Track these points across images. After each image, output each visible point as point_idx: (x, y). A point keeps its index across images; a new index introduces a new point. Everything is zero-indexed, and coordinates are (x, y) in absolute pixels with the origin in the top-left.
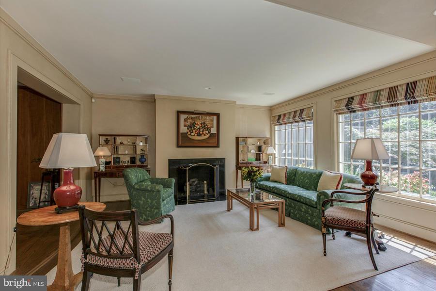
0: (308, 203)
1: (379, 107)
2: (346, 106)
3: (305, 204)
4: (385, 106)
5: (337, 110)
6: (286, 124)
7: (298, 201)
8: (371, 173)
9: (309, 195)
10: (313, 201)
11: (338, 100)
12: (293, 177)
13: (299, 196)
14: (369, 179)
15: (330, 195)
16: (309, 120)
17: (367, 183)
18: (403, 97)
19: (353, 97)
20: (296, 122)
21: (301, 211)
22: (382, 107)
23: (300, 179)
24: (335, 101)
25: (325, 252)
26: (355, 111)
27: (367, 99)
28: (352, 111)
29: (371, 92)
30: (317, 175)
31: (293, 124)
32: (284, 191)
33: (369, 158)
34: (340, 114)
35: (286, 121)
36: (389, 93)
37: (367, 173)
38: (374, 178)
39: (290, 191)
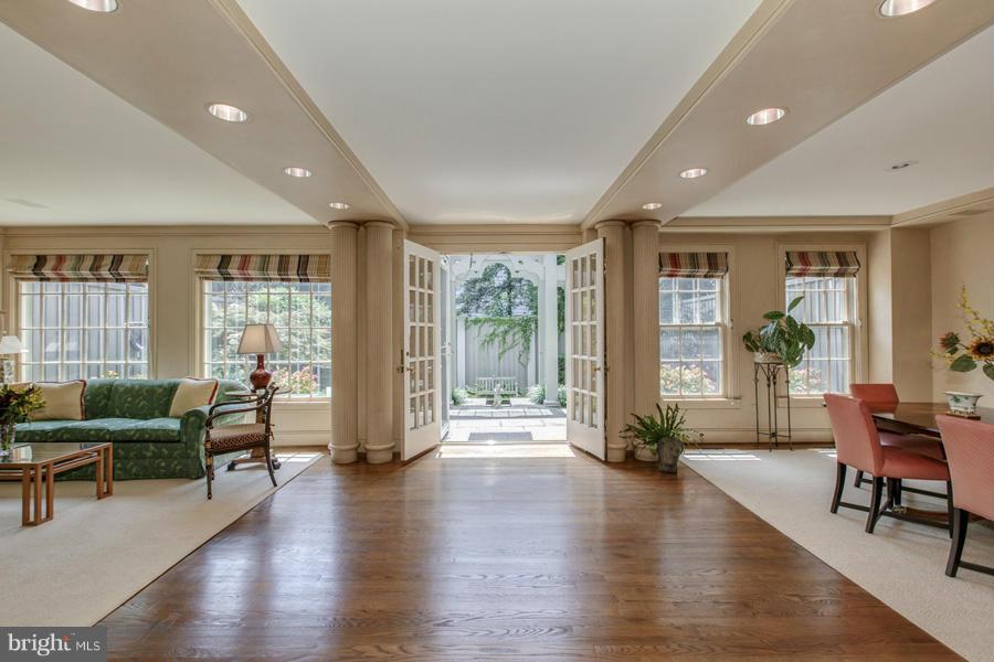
0: (162, 439)
1: (266, 279)
2: (219, 268)
3: (153, 441)
4: (274, 279)
5: (202, 272)
6: (64, 279)
7: (137, 441)
8: (263, 372)
9: (161, 424)
10: (173, 431)
11: (204, 255)
12: (103, 402)
13: (138, 430)
14: (260, 380)
15: (207, 413)
16: (137, 280)
17: (257, 387)
18: (295, 272)
19: (230, 256)
20: (98, 280)
21: (144, 457)
22: (271, 279)
23: (126, 401)
24: (198, 255)
25: (209, 493)
26: (232, 279)
27: (252, 265)
28: (228, 278)
29: (257, 255)
30: (165, 389)
31: (88, 283)
32: (96, 430)
33: (262, 350)
34: (207, 278)
35: (68, 273)
36: (280, 263)
37: (258, 372)
38: (267, 377)
39: (112, 428)
